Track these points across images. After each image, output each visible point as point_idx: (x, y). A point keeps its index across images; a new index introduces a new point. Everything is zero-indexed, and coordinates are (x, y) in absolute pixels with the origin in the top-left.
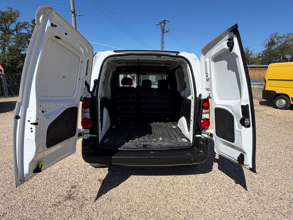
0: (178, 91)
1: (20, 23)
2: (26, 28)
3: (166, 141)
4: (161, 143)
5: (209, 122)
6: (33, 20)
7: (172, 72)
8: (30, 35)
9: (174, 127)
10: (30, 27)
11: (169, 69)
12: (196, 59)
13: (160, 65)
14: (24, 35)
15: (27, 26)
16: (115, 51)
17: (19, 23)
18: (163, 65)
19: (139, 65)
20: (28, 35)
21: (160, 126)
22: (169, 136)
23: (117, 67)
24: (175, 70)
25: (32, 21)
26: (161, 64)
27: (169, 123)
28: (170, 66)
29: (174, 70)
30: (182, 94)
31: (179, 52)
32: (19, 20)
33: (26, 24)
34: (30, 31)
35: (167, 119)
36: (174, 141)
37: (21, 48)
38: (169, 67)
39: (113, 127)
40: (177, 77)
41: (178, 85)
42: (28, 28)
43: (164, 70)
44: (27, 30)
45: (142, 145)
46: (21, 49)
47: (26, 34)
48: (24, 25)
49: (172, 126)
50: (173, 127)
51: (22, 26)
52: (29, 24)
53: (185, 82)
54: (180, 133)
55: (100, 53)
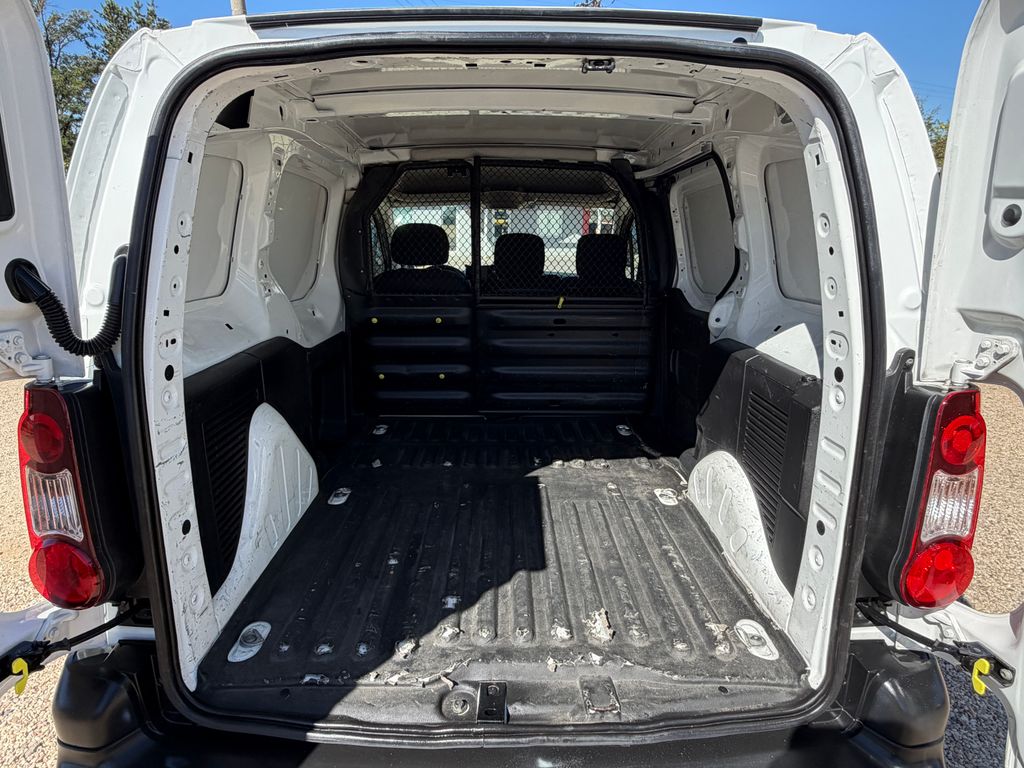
0: (679, 290)
1: (59, 19)
2: (82, 37)
3: (638, 644)
4: (603, 673)
5: (968, 563)
6: (105, 5)
7: (655, 189)
8: (99, 64)
9: (668, 498)
10: (97, 31)
11: (639, 175)
12: (887, 78)
13: (586, 157)
14: (78, 64)
15: (84, 30)
16: (257, 24)
17: (55, 19)
18: (603, 156)
19: (477, 158)
20: (91, 65)
21: (588, 493)
22: (651, 588)
23: (369, 171)
24: (673, 181)
25: (102, 11)
26: (594, 148)
27: (634, 467)
28: (643, 161)
29: (667, 180)
30: (718, 320)
31: (753, 26)
32: (56, 6)
33: (82, 21)
34: (97, 48)
35: (623, 433)
36: (691, 649)
37: (69, 114)
38: (638, 168)
39: (337, 495)
40: (676, 217)
41: (682, 260)
42: (91, 35)
43: (611, 183)
44: (87, 43)
45: (475, 685)
46: (71, 117)
47: (86, 58)
48: (74, 24)
49: (658, 492)
50: (663, 501)
51: (67, 30)
52: (95, 22)
53: (737, 251)
54: (709, 559)
55: (148, 40)
